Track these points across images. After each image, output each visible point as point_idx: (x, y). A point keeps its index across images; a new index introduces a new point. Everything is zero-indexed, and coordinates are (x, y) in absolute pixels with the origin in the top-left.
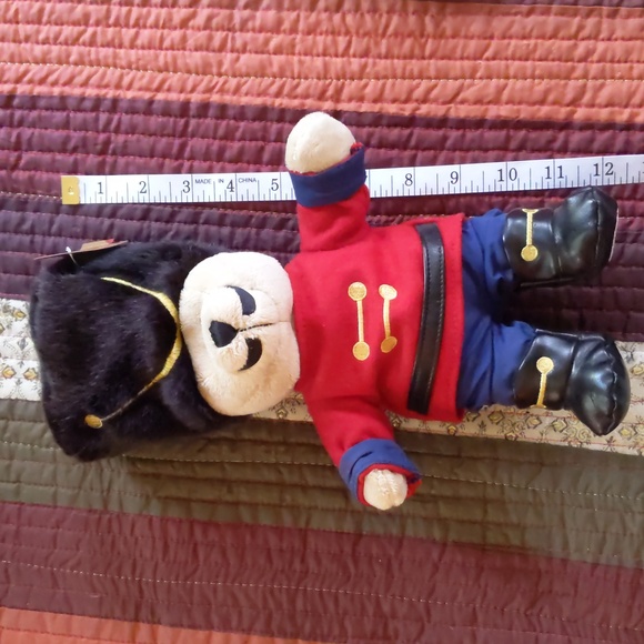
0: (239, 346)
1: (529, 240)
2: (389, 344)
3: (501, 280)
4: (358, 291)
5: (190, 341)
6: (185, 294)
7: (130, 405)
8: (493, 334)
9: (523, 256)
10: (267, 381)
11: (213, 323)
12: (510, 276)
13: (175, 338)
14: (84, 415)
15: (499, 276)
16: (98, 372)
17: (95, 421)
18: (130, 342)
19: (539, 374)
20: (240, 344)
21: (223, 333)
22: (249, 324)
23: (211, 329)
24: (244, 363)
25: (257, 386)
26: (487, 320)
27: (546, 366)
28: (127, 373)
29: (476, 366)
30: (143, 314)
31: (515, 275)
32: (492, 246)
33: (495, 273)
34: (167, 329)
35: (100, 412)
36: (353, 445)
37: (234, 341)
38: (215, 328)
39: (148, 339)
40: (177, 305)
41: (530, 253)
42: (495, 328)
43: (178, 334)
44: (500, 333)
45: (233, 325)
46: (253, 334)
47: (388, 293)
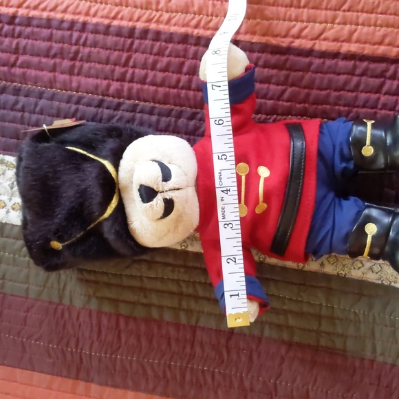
0: (158, 203)
1: (368, 142)
2: (261, 207)
3: (346, 168)
4: (243, 169)
5: (124, 195)
6: (123, 163)
7: (81, 236)
8: (335, 207)
9: (363, 153)
10: (176, 227)
11: (141, 186)
12: (351, 165)
13: (115, 193)
14: (50, 241)
15: (344, 165)
16: (61, 214)
19: (366, 235)
20: (159, 202)
21: (148, 194)
22: (166, 188)
23: (139, 190)
24: (161, 214)
25: (169, 231)
26: (331, 195)
27: (371, 229)
28: (81, 215)
29: (321, 227)
30: (94, 175)
31: (355, 165)
32: (341, 143)
33: (341, 163)
34: (110, 186)
35: (60, 240)
37: (155, 200)
38: (142, 190)
39: (96, 193)
40: (117, 171)
41: (368, 151)
42: (337, 201)
43: (116, 190)
44: (340, 205)
45: (155, 189)
46: (168, 195)
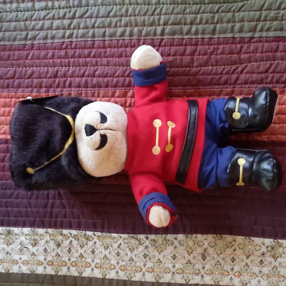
0: (96, 137)
1: (236, 110)
2: (169, 148)
3: (223, 127)
4: (158, 123)
8: (217, 152)
9: (233, 117)
10: (108, 157)
12: (227, 125)
14: (27, 167)
15: (222, 125)
17: (30, 170)
18: (51, 134)
22: (102, 128)
25: (104, 159)
26: (215, 145)
27: (242, 162)
31: (230, 125)
32: (220, 112)
33: (220, 124)
36: (147, 194)
38: (88, 128)
41: (237, 115)
42: (219, 149)
44: (221, 152)
45: (95, 127)
47: (171, 125)
